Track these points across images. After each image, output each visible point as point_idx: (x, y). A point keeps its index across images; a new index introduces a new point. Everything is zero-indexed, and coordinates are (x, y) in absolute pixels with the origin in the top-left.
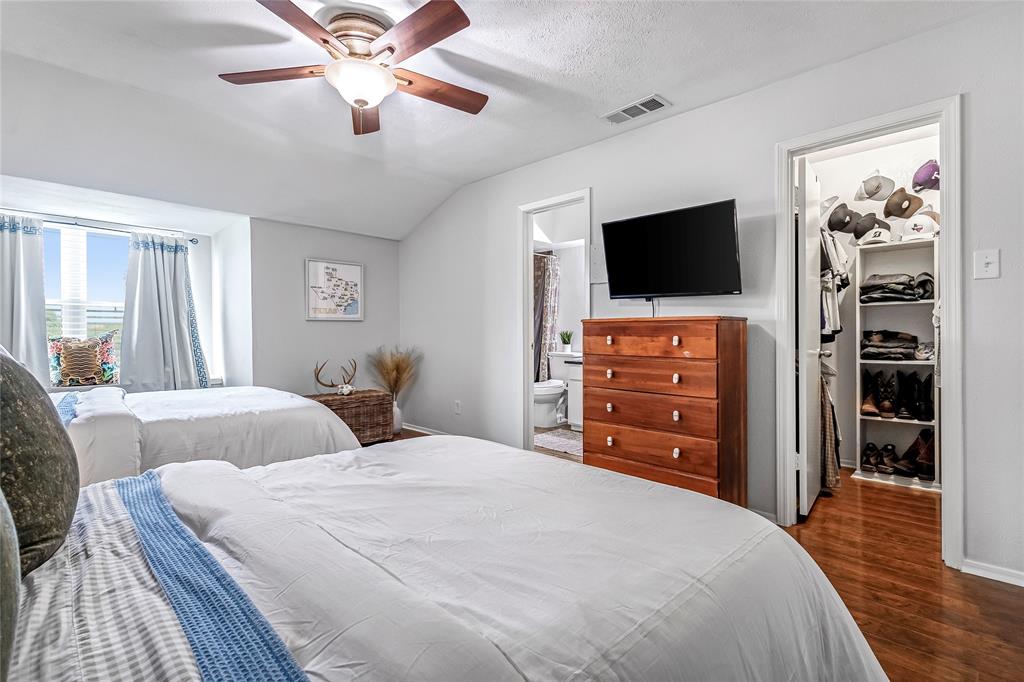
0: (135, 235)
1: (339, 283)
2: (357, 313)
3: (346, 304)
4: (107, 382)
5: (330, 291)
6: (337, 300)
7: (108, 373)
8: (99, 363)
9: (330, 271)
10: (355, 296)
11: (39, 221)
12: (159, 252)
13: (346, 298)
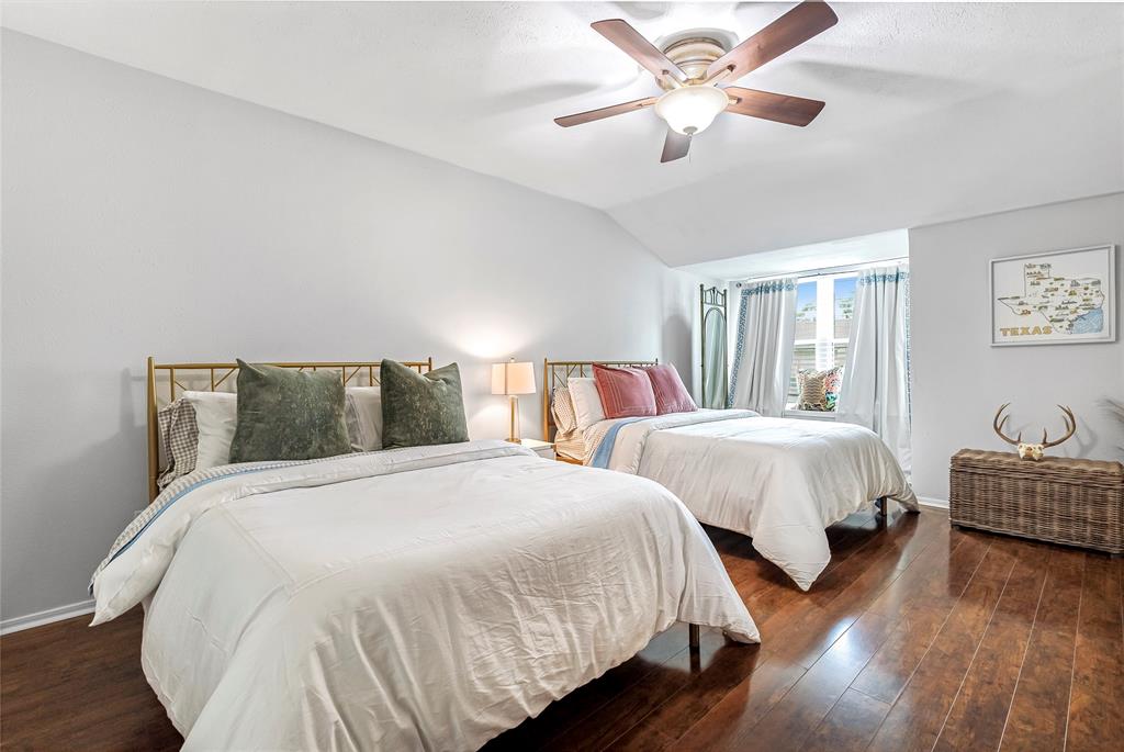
0: (862, 272)
1: (1057, 285)
2: (1100, 330)
3: (1072, 317)
4: (830, 409)
5: (1038, 301)
6: (1051, 312)
7: (831, 401)
8: (824, 392)
9: (1037, 269)
10: (1096, 301)
11: (795, 279)
12: (880, 284)
13: (1072, 307)
